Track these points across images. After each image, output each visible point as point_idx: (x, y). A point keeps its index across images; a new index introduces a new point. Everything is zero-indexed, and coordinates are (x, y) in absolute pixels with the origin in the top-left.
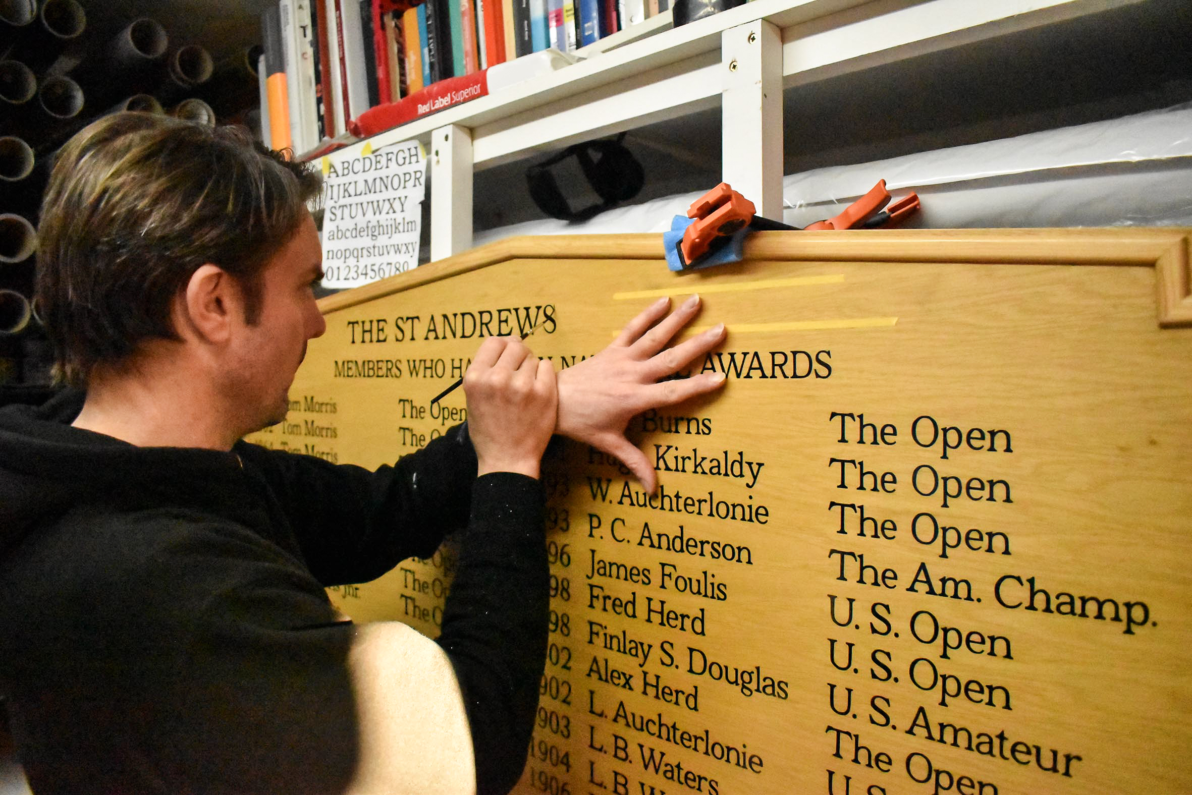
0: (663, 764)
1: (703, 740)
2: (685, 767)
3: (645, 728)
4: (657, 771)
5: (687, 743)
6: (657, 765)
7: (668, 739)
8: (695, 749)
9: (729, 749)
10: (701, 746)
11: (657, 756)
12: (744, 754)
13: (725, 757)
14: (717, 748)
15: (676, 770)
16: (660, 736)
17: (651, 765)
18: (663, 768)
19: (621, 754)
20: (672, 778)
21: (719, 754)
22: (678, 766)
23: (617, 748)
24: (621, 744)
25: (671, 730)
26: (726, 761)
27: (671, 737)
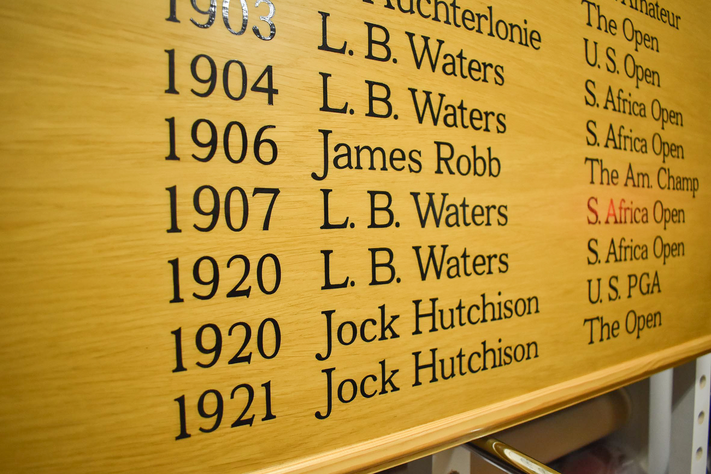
0: (441, 55)
1: (486, 19)
2: (469, 55)
3: (415, 9)
4: (433, 67)
5: (469, 24)
6: (434, 59)
7: (447, 22)
8: (479, 31)
9: (512, 26)
10: (485, 25)
11: (433, 46)
12: (525, 30)
13: (509, 37)
14: (501, 26)
15: (457, 61)
16: (436, 19)
17: (426, 61)
18: (441, 62)
19: (379, 51)
20: (454, 73)
21: (503, 34)
22: (460, 56)
23: (371, 42)
24: (378, 35)
25: (451, 9)
26: (510, 41)
27: (451, 20)
